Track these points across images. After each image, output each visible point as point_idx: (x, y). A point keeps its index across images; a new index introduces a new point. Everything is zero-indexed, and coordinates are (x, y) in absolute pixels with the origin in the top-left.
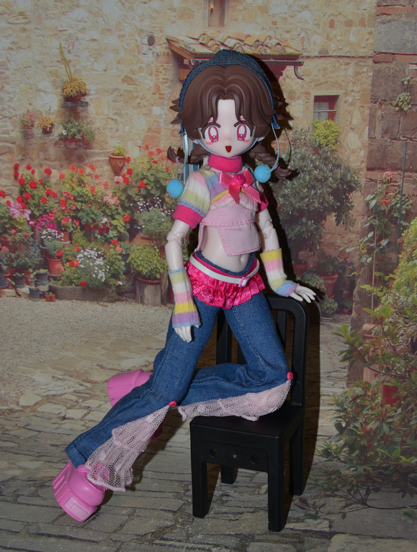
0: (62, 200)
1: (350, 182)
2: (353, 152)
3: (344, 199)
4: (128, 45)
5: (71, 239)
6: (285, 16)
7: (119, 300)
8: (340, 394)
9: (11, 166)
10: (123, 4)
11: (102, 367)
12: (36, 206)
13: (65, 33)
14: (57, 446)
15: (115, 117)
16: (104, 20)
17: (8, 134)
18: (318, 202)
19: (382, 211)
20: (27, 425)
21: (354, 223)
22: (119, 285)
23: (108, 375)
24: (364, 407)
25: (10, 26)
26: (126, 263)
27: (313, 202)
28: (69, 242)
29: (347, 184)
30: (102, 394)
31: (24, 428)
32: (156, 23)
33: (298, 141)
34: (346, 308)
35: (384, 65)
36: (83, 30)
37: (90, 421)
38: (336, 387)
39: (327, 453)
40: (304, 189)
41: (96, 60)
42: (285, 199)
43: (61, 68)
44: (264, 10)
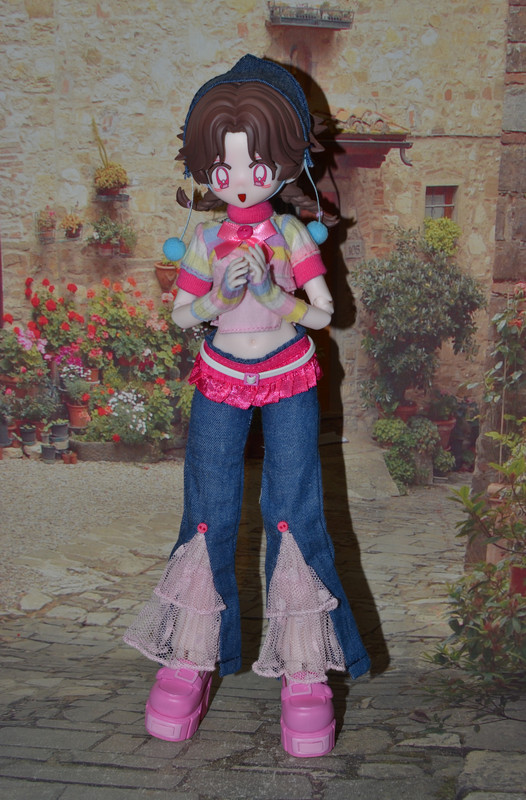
0: (91, 326)
1: (472, 297)
2: (476, 258)
3: (464, 319)
5: (101, 378)
6: (389, 84)
7: (164, 460)
8: (455, 581)
9: (23, 281)
10: (178, 68)
11: (136, 554)
12: (55, 334)
13: (100, 105)
14: (77, 660)
15: (165, 215)
16: (152, 88)
17: (20, 238)
18: (432, 323)
19: (512, 335)
20: (34, 635)
21: (477, 351)
22: (165, 439)
23: (144, 564)
24: (486, 598)
25: (26, 95)
26: (175, 409)
27: (424, 324)
28: (99, 382)
29: (468, 299)
30: (135, 591)
31: (29, 638)
33: (406, 245)
34: (467, 463)
35: (516, 148)
36: (124, 101)
37: (119, 627)
38: (451, 572)
39: (441, 658)
40: (413, 307)
41: (140, 141)
42: (388, 321)
43: (94, 150)
44: (362, 77)
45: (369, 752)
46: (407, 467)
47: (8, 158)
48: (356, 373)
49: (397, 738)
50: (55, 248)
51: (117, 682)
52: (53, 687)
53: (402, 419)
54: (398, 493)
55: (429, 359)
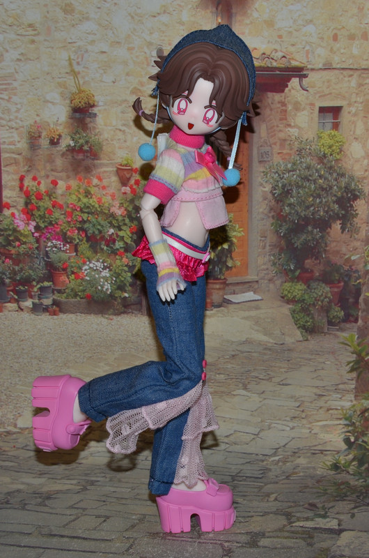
0: (68, 212)
1: (354, 190)
2: (357, 161)
3: (348, 207)
4: (137, 57)
5: (76, 251)
6: (290, 29)
7: (124, 312)
8: (348, 407)
9: (17, 177)
10: (133, 17)
12: (42, 217)
13: (74, 45)
15: (123, 128)
16: (113, 33)
17: (15, 145)
18: (324, 210)
20: (26, 446)
21: (359, 231)
22: (125, 297)
25: (19, 37)
26: (132, 274)
27: (318, 211)
28: (75, 254)
29: (351, 192)
31: (22, 448)
32: (165, 36)
33: (304, 151)
34: (352, 316)
36: (93, 42)
38: (344, 400)
39: (336, 467)
40: (310, 198)
41: (105, 73)
42: (291, 208)
43: (70, 79)
44: (270, 23)
45: (269, 530)
46: (308, 319)
47: (6, 84)
48: (268, 248)
49: (292, 520)
50: (41, 153)
51: (87, 481)
52: (39, 485)
53: (303, 282)
54: (301, 339)
55: (322, 237)
